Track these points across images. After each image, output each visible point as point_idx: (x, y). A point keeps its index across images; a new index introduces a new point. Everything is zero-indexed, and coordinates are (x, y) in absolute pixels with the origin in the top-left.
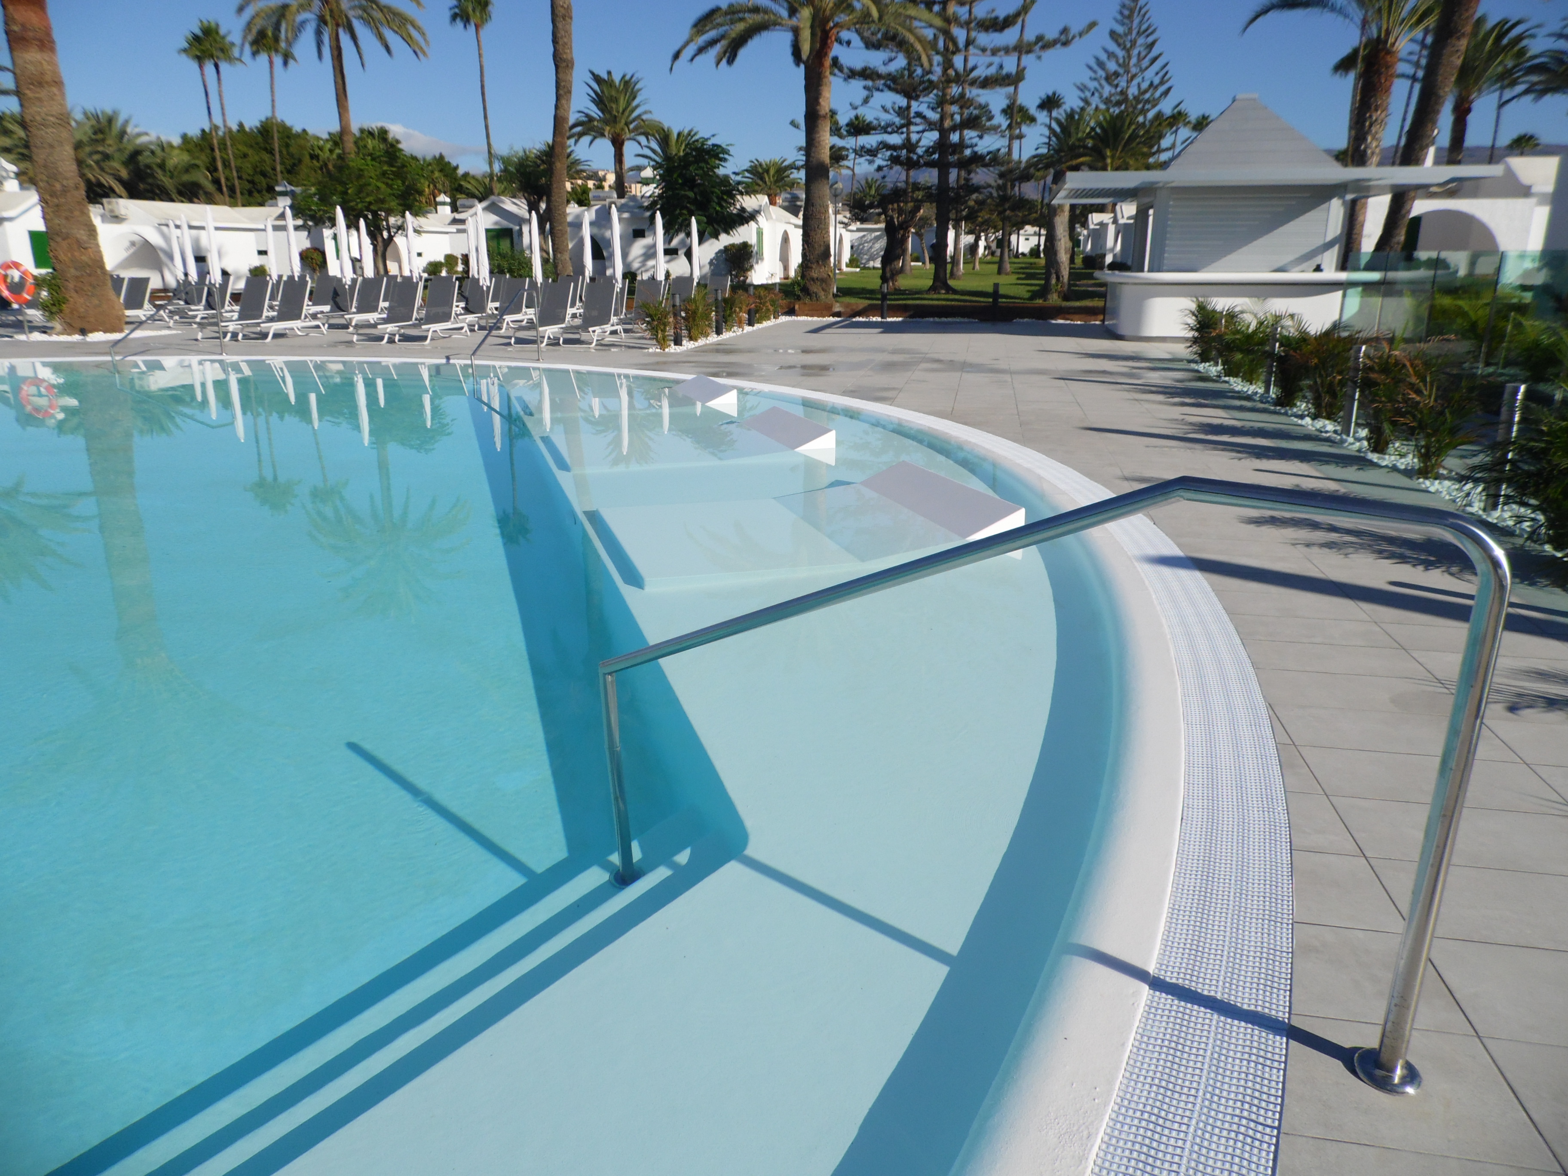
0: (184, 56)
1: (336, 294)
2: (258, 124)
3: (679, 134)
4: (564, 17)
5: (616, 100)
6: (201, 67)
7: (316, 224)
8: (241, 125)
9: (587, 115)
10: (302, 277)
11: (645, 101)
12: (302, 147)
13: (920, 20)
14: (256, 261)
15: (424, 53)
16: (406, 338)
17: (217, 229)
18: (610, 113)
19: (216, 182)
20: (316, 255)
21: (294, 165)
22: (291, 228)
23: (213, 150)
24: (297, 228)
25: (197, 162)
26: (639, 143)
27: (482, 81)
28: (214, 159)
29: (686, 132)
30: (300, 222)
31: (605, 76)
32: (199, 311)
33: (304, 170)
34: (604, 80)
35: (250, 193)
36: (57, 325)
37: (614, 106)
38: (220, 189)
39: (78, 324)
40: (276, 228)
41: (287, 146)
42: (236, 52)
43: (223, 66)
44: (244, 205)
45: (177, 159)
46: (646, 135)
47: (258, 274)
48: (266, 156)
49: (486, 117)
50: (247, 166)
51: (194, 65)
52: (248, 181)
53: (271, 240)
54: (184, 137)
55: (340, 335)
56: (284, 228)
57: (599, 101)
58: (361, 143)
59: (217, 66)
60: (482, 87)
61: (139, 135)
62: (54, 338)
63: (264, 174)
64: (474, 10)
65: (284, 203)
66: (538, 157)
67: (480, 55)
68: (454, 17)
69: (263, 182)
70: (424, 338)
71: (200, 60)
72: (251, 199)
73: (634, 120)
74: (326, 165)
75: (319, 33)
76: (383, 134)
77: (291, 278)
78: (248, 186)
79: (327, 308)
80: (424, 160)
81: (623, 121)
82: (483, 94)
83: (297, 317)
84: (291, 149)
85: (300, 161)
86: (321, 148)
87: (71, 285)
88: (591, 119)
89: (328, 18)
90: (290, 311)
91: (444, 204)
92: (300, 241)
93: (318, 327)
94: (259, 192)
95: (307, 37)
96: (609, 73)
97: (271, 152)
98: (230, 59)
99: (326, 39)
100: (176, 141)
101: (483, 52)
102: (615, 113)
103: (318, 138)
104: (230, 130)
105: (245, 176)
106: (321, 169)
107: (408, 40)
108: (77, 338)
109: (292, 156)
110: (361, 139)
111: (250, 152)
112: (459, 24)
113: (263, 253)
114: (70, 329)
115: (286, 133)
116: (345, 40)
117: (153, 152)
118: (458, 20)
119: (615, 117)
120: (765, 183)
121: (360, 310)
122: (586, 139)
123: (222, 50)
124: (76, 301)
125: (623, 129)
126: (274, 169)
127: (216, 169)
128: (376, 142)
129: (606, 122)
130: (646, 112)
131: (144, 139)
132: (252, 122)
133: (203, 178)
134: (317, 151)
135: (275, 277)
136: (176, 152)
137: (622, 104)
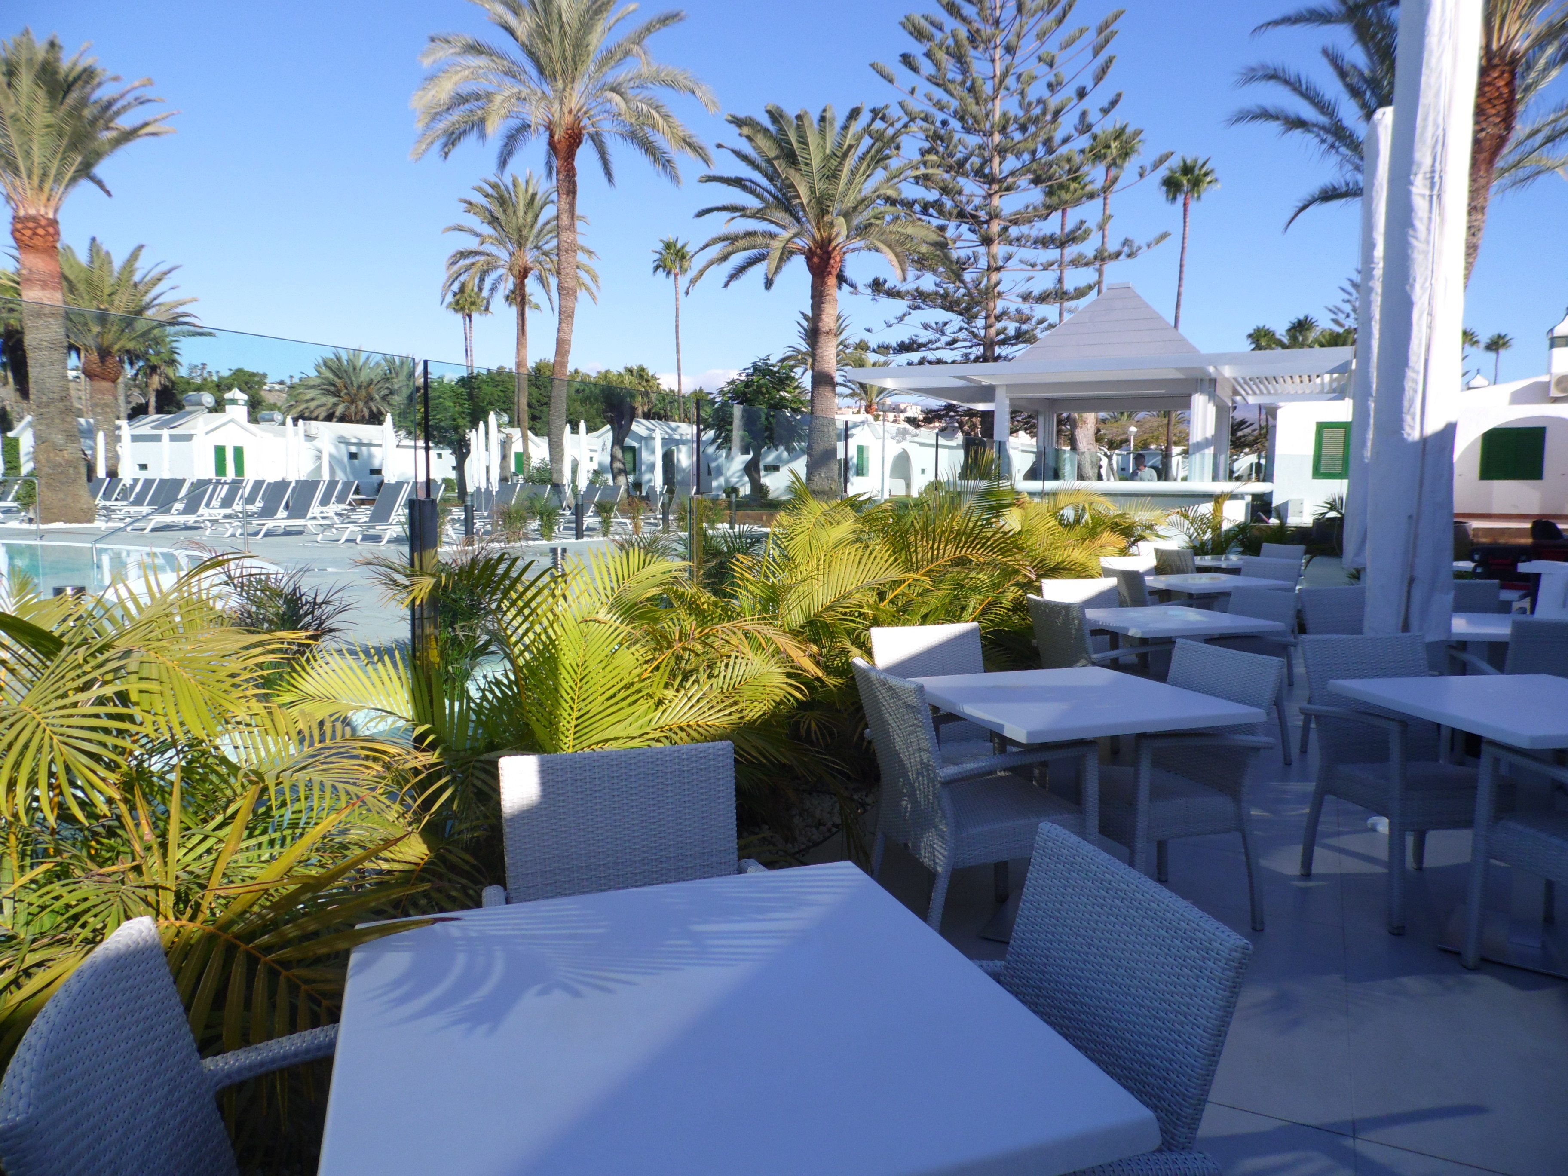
27: (677, 321)
49: (678, 352)
60: (677, 326)
64: (674, 261)
68: (657, 268)
82: (677, 332)
112: (661, 273)
118: (660, 270)
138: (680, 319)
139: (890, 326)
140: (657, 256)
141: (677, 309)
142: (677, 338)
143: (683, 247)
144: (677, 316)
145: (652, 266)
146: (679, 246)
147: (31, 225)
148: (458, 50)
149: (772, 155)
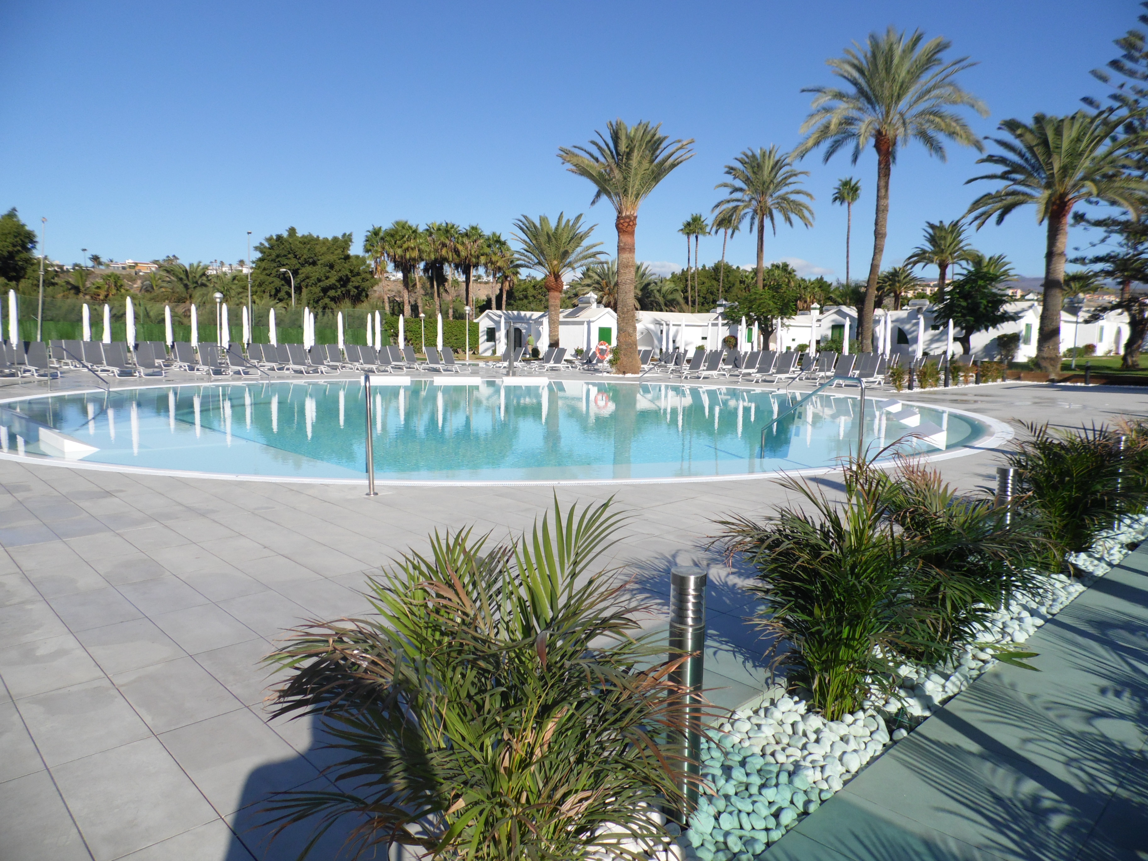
0: (681, 233)
1: (736, 359)
2: (713, 265)
3: (990, 259)
4: (883, 211)
5: (945, 238)
6: (688, 238)
7: (734, 323)
8: (704, 266)
9: (922, 250)
10: (722, 351)
11: (967, 238)
12: (736, 277)
13: (1140, 190)
14: (700, 343)
15: (811, 225)
16: (765, 381)
17: (686, 325)
18: (939, 246)
19: (686, 299)
20: (732, 340)
21: (730, 287)
22: (720, 325)
23: (687, 281)
24: (723, 325)
25: (678, 288)
26: (961, 265)
27: (848, 235)
28: (687, 286)
29: (996, 257)
30: (726, 322)
31: (938, 224)
32: (671, 366)
33: (735, 290)
34: (937, 227)
35: (703, 304)
36: (614, 370)
37: (943, 242)
38: (687, 302)
39: (622, 370)
40: (714, 325)
41: (728, 276)
42: (708, 230)
43: (700, 237)
44: (699, 312)
45: (668, 286)
46: (967, 260)
47: (700, 349)
48: (715, 283)
49: (848, 256)
50: (704, 289)
51: (685, 237)
52: (703, 298)
53: (710, 332)
54: (673, 274)
55: (734, 379)
56: (716, 325)
57: (932, 240)
58: (771, 273)
59: (697, 237)
60: (848, 238)
61: (652, 275)
62: (612, 375)
63: (712, 293)
64: (848, 194)
65: (720, 310)
66: (886, 277)
67: (849, 220)
68: (835, 199)
69: (711, 298)
70: (773, 382)
71: (688, 234)
72: (703, 308)
73: (957, 251)
74: (748, 286)
75: (753, 218)
76: (785, 266)
77: (716, 351)
78: (702, 300)
79: (731, 367)
80: (810, 281)
81: (949, 252)
82: (848, 243)
83: (716, 369)
84: (730, 278)
85: (734, 285)
86: (747, 277)
87: (622, 352)
88: (924, 252)
89: (759, 211)
90: (712, 366)
91: (815, 309)
92: (724, 332)
93: (724, 375)
94: (708, 303)
95: (747, 221)
96: (941, 222)
97: (718, 281)
98: (704, 233)
99: (756, 222)
100: (669, 276)
101: (851, 218)
102: (943, 247)
103: (746, 271)
104: (698, 269)
105: (702, 295)
106: (745, 289)
107: (802, 217)
108: (621, 375)
109: (729, 282)
110: (771, 270)
111: (706, 281)
112: (838, 202)
113: (704, 338)
114: (619, 371)
115: (728, 269)
116: (767, 222)
117: (656, 283)
119: (943, 250)
120: (1071, 288)
121: (746, 368)
122: (920, 265)
123: (701, 229)
124: (624, 359)
125: (947, 257)
126: (718, 290)
127: (687, 291)
128: (780, 272)
129: (934, 253)
130: (967, 245)
131: (653, 277)
132: (710, 264)
133: (679, 297)
134: (744, 279)
135: (708, 351)
136: (668, 283)
137: (949, 240)
138: (851, 234)
139: (1094, 245)
140: (836, 191)
141: (849, 227)
142: (848, 247)
143: (856, 184)
144: (848, 232)
145: (832, 198)
146: (853, 183)
147: (628, 220)
148: (830, 97)
149: (1034, 143)
